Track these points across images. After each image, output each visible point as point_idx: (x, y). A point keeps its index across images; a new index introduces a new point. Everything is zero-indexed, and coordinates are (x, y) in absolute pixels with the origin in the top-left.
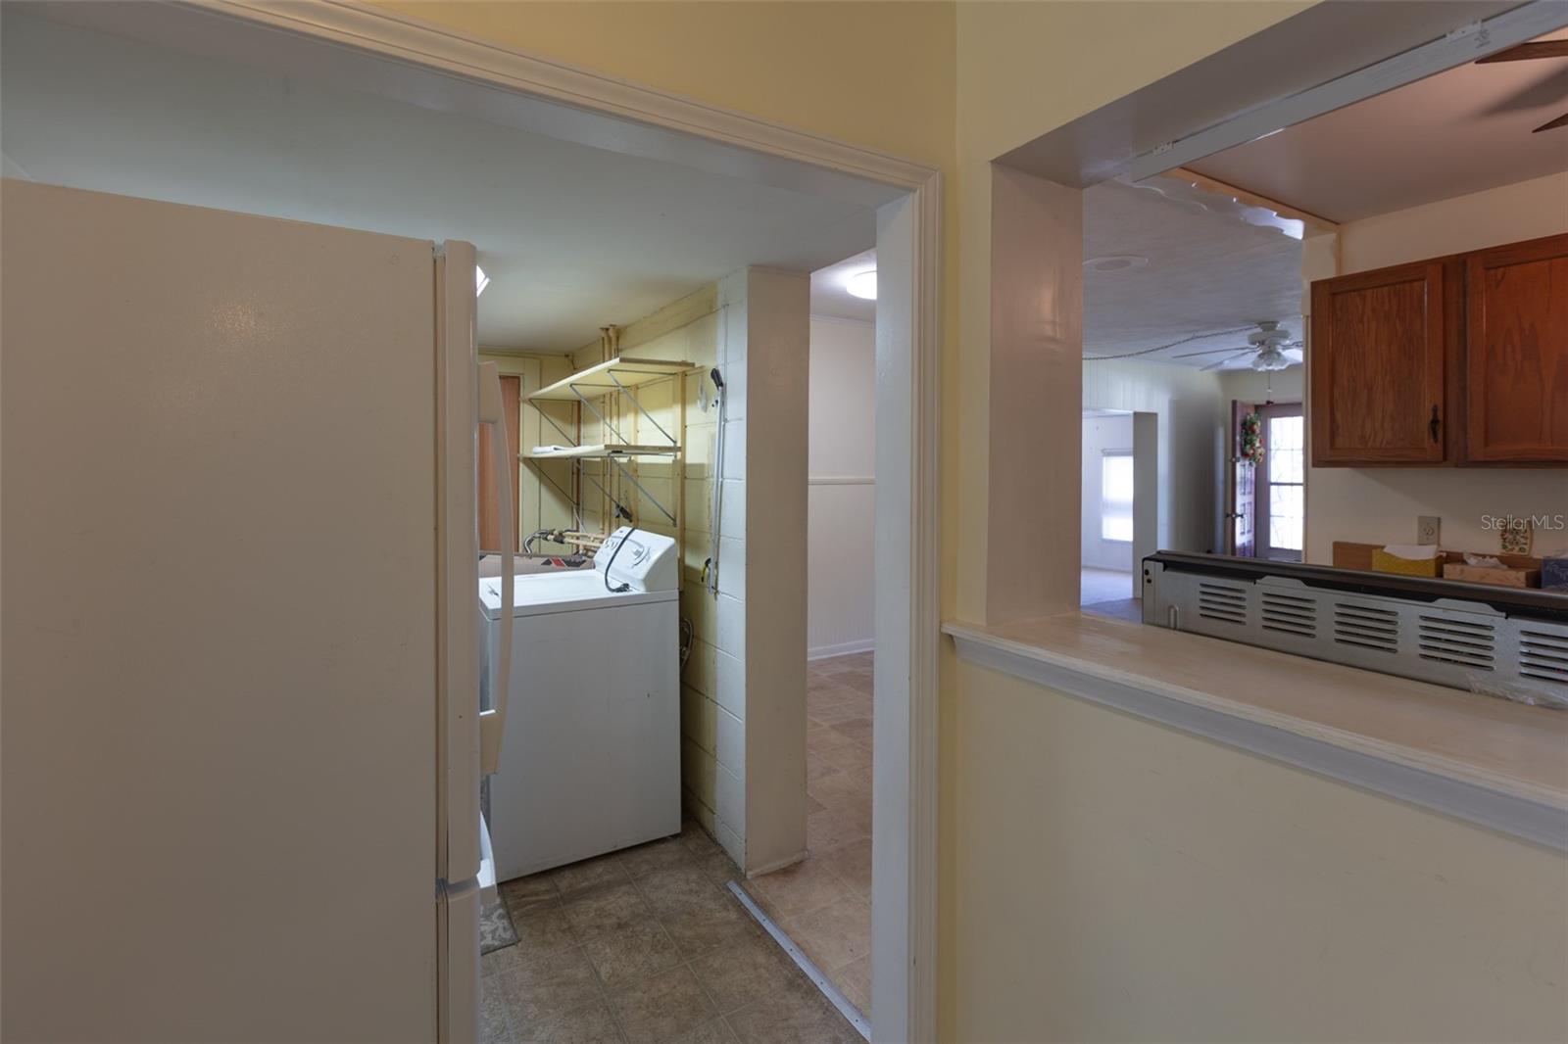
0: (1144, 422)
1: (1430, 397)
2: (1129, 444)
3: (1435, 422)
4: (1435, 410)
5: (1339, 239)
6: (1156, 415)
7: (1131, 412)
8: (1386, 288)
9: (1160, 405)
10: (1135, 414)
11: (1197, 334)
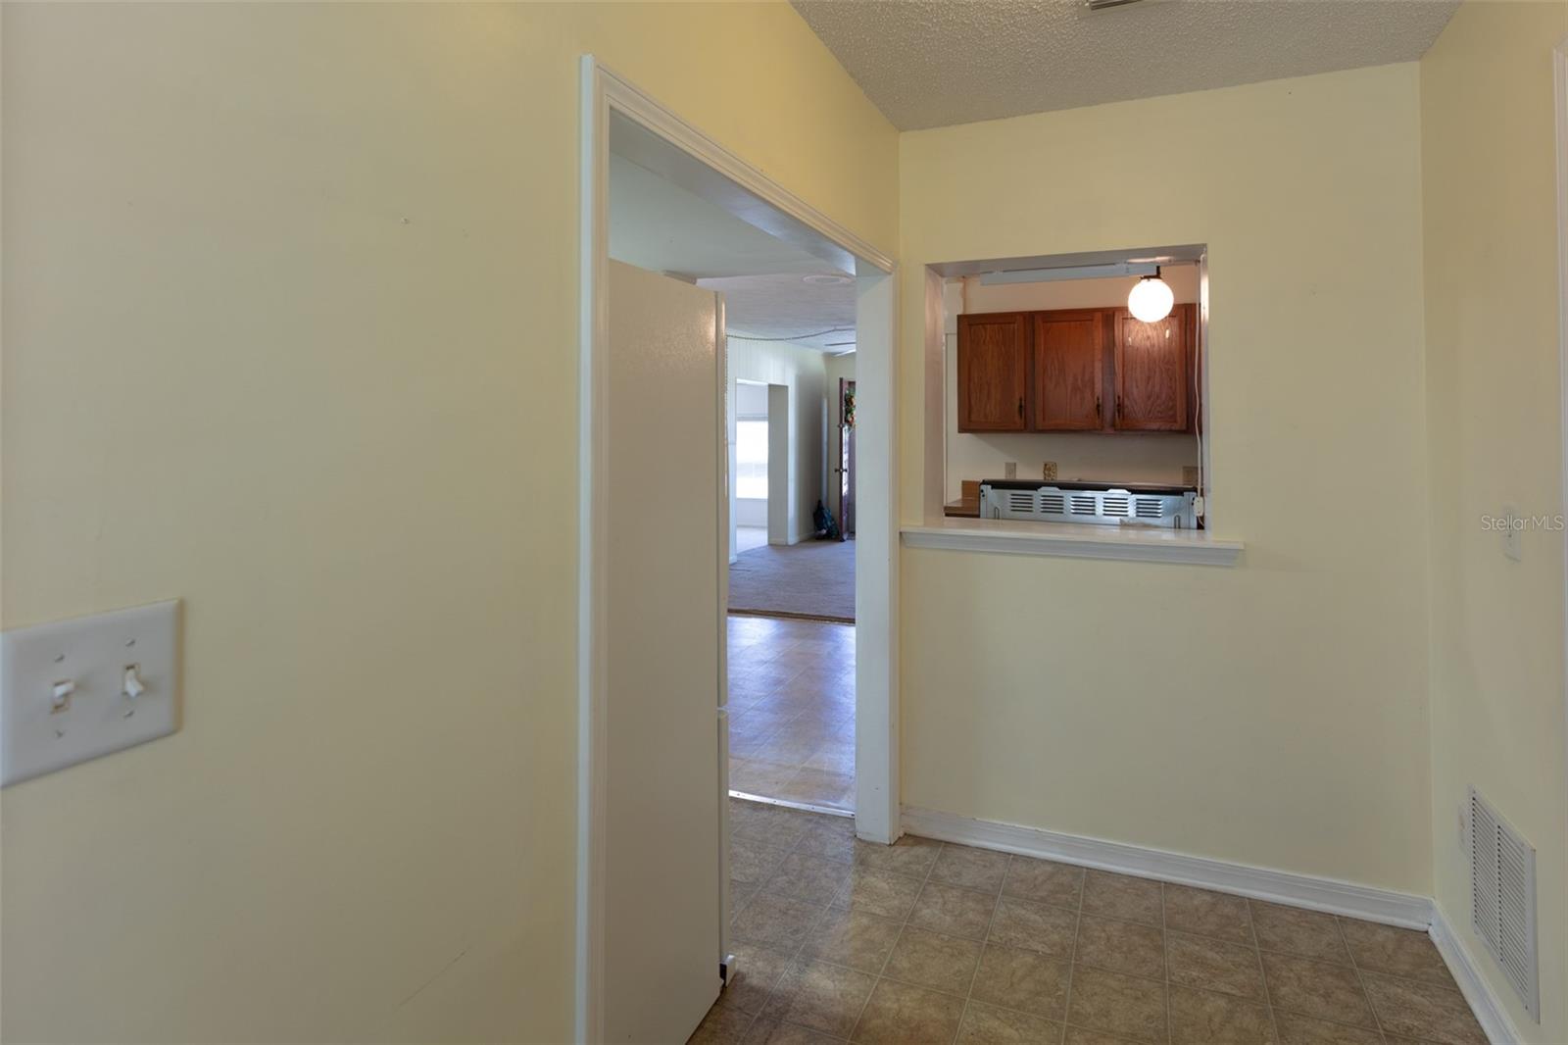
0: (776, 392)
1: (1018, 393)
2: (765, 409)
3: (1021, 406)
4: (1021, 400)
5: (964, 288)
6: (787, 387)
7: (767, 384)
8: (996, 326)
9: (788, 378)
10: (770, 386)
11: (838, 328)
